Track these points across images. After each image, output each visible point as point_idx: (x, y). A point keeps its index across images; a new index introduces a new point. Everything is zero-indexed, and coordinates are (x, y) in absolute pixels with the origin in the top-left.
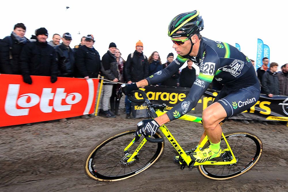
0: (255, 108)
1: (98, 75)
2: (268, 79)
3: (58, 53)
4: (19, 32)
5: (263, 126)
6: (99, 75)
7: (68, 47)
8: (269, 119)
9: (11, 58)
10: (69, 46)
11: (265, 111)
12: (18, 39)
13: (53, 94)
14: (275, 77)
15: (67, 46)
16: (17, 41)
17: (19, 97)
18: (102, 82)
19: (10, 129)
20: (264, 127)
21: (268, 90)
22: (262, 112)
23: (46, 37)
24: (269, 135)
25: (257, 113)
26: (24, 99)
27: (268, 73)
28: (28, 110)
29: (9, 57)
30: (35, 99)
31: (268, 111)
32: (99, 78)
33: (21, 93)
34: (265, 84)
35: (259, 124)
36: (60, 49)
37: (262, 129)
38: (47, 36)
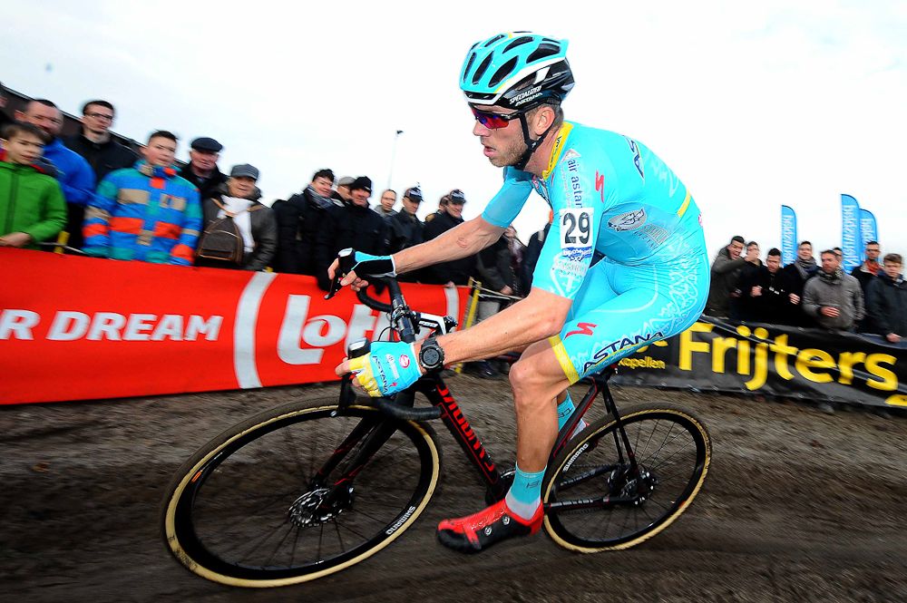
0: (854, 373)
1: (468, 278)
2: (881, 295)
3: (392, 228)
4: (321, 186)
5: (880, 421)
6: (472, 279)
7: (412, 217)
8: (893, 402)
9: (298, 238)
10: (415, 216)
11: (882, 380)
12: (318, 201)
13: (374, 317)
14: (901, 292)
15: (411, 215)
16: (315, 204)
17: (306, 323)
18: (477, 294)
19: (281, 392)
20: (880, 424)
21: (885, 324)
22: (872, 383)
23: (366, 194)
24: (896, 445)
25: (858, 384)
26: (315, 327)
27: (880, 281)
28: (320, 352)
29: (295, 237)
30: (337, 329)
31: (890, 382)
32: (470, 286)
33: (312, 313)
34: (876, 308)
35: (868, 415)
36: (396, 220)
37: (878, 428)
38: (370, 192)
